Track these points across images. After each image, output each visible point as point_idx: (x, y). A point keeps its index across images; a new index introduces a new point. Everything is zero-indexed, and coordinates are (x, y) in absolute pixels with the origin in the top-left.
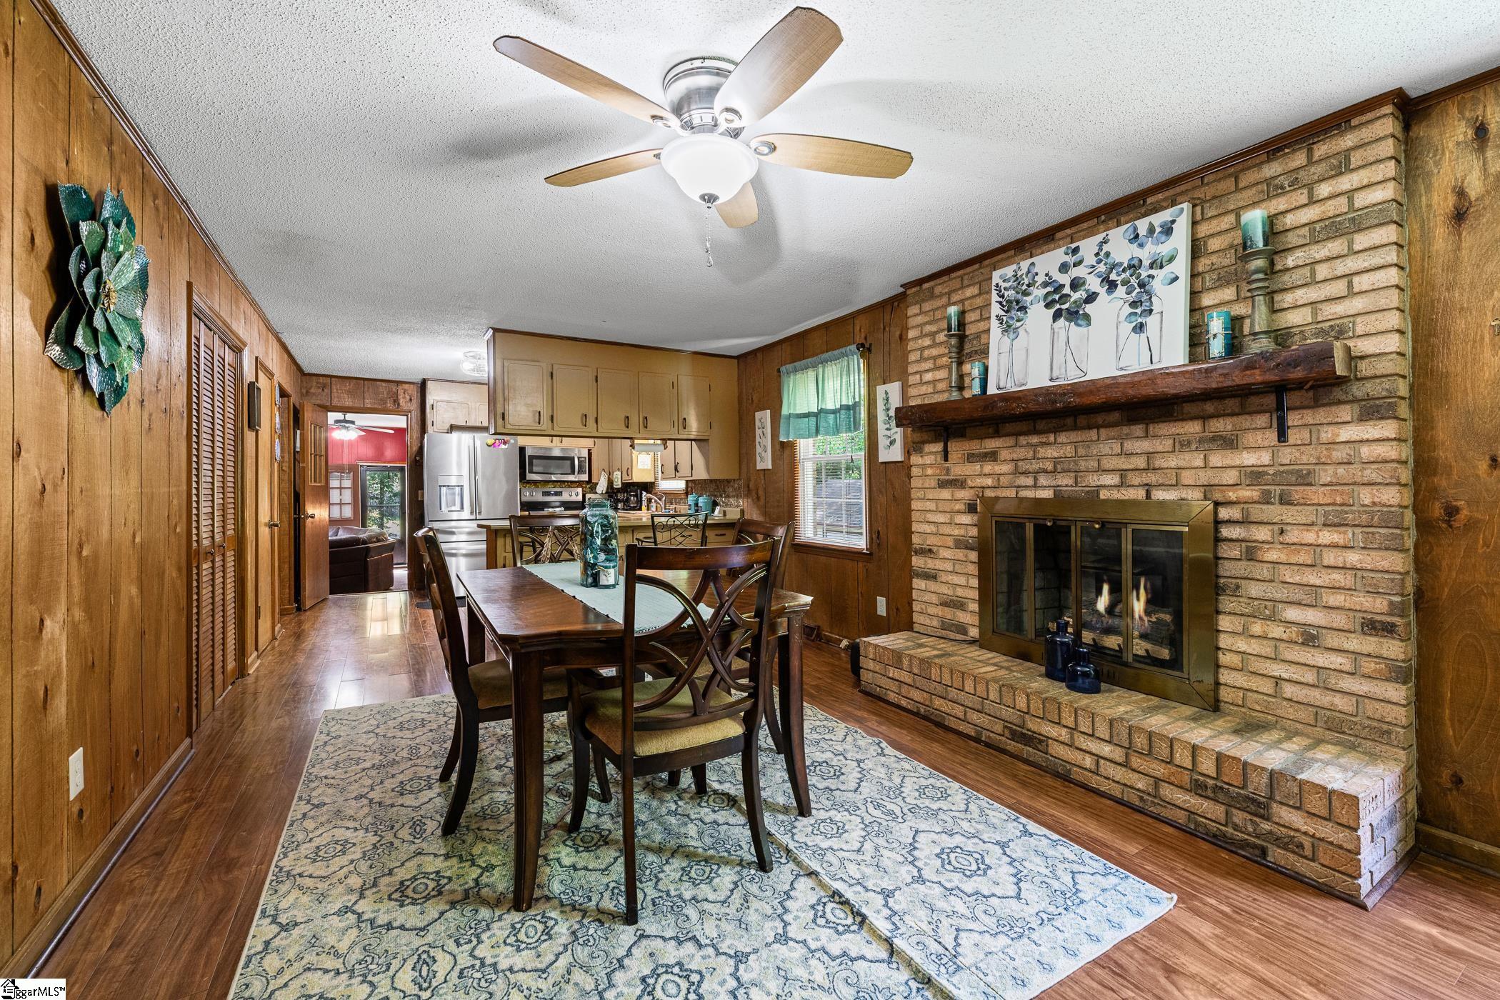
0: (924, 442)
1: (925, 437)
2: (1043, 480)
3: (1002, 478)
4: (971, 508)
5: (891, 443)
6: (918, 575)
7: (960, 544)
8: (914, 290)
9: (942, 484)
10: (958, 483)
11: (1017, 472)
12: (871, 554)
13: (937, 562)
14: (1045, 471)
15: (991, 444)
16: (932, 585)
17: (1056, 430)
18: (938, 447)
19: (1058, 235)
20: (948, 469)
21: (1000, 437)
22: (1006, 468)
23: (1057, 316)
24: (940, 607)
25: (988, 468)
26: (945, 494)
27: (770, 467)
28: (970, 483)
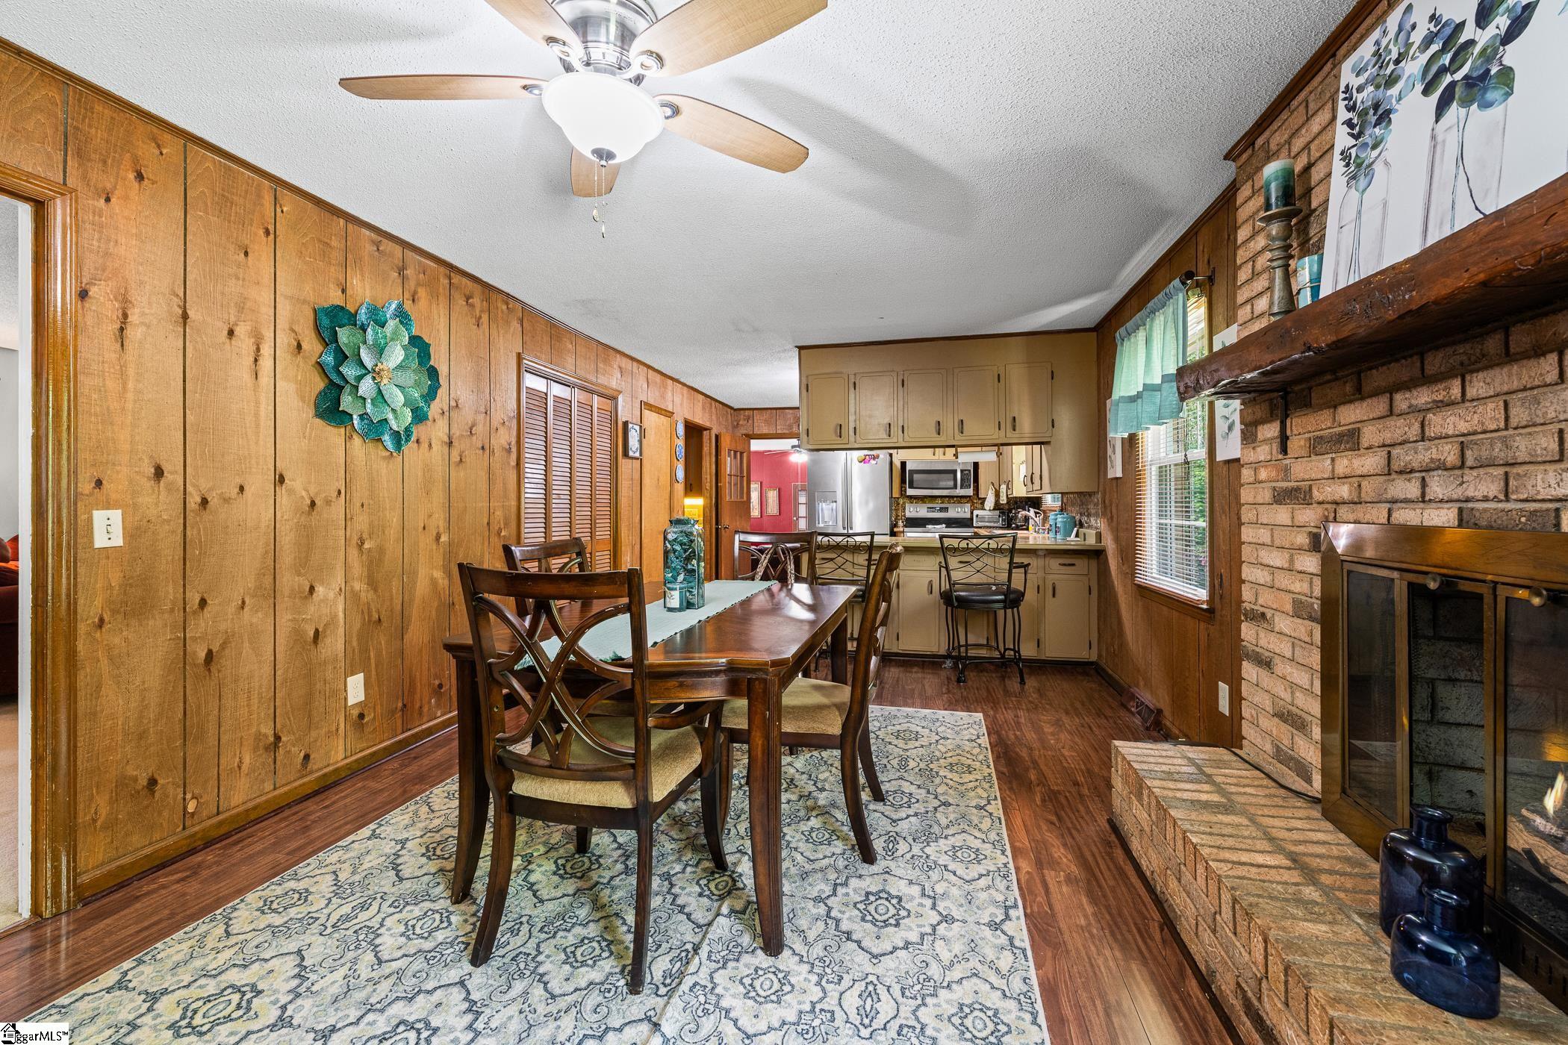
0: (1259, 423)
2: (1438, 487)
3: (1365, 483)
4: (1318, 544)
5: (1229, 428)
6: (1248, 657)
7: (1300, 610)
8: (1244, 157)
9: (1279, 497)
10: (1301, 495)
11: (1389, 471)
12: (1210, 612)
13: (1272, 637)
15: (1350, 414)
16: (1266, 678)
17: (1463, 372)
18: (1275, 429)
20: (1287, 470)
21: (1363, 399)
22: (1371, 462)
23: (1445, 101)
24: (1275, 720)
25: (1343, 465)
26: (1282, 514)
27: (1120, 474)
28: (1316, 495)
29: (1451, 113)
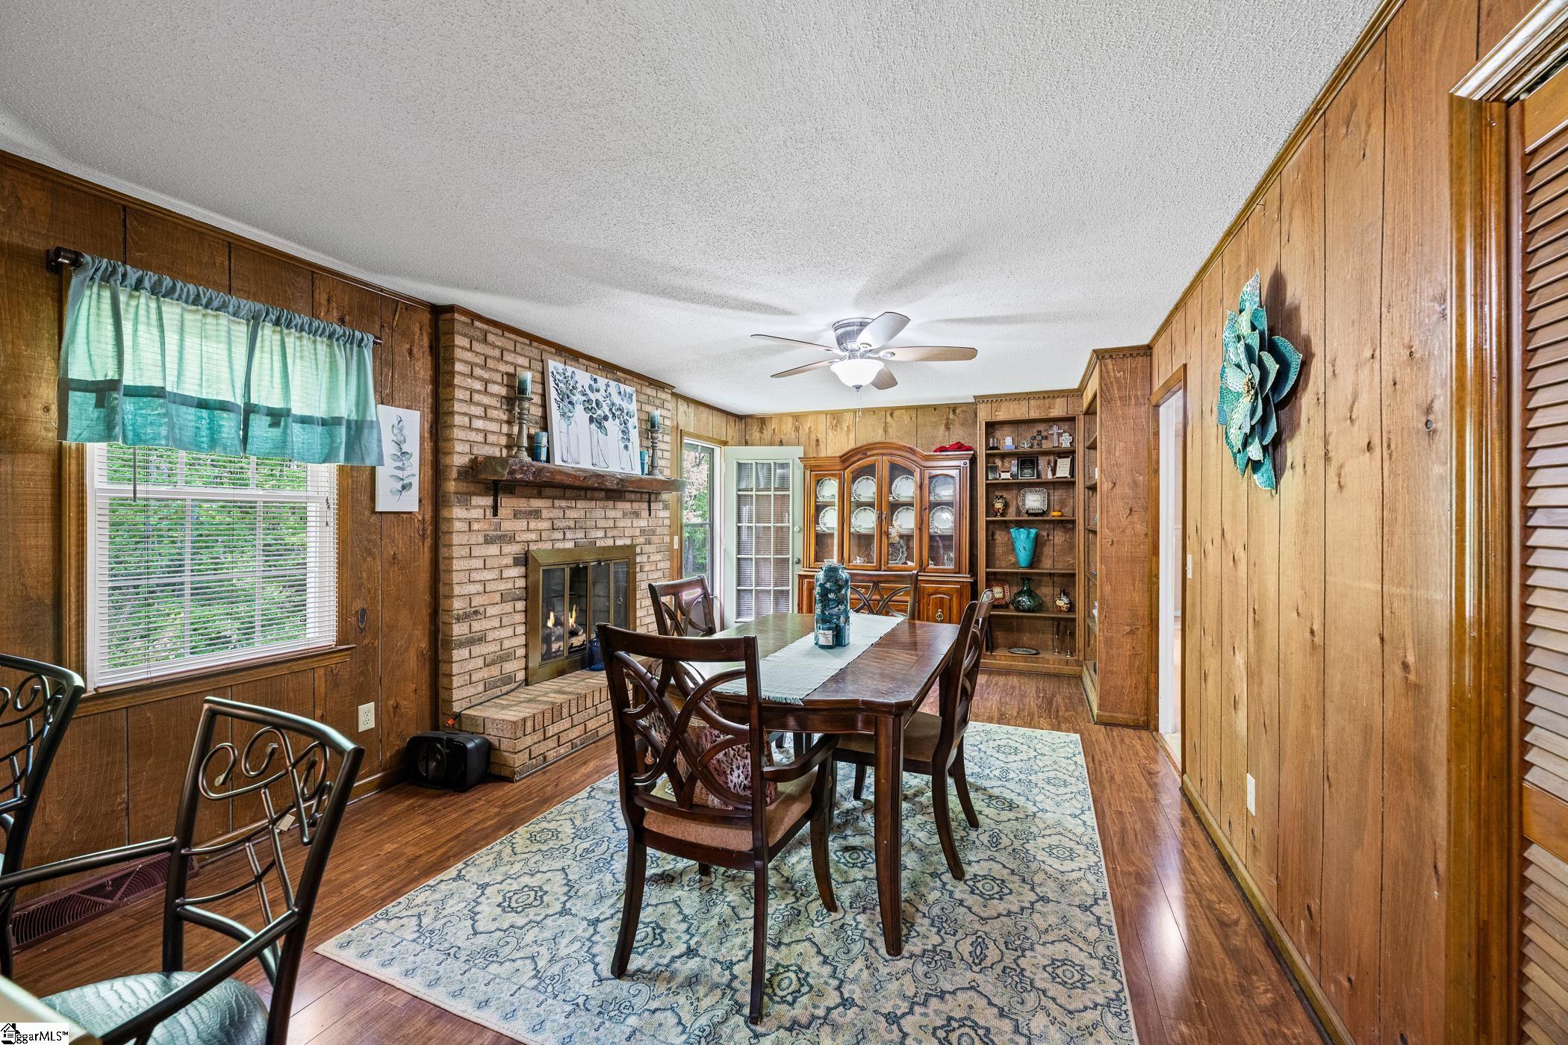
0: (471, 494)
1: (472, 488)
2: (568, 534)
3: (542, 533)
4: (517, 562)
5: (404, 487)
6: (460, 645)
7: (508, 597)
8: (463, 318)
9: (488, 541)
10: (511, 539)
11: (554, 528)
13: (484, 622)
14: (569, 528)
15: (536, 503)
16: (477, 650)
17: (576, 499)
18: (488, 501)
19: (581, 360)
20: (497, 525)
21: (541, 498)
22: (546, 525)
23: (591, 420)
24: (486, 669)
25: (533, 525)
26: (494, 550)
28: (518, 539)
29: (593, 426)
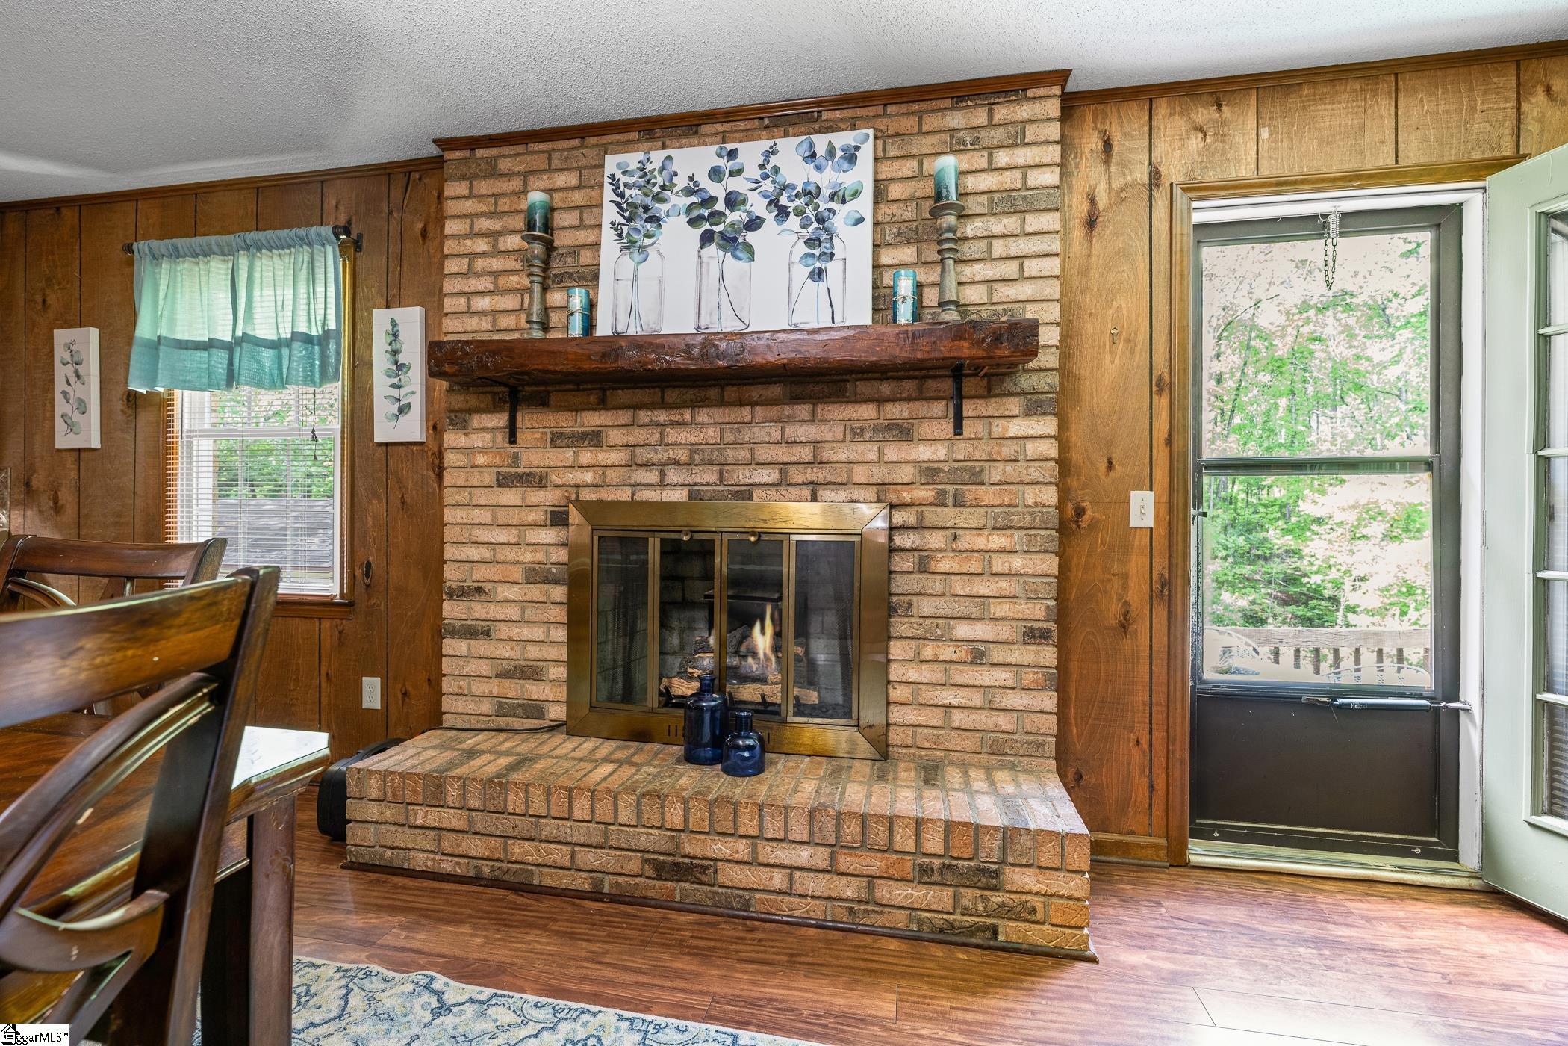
0: (471, 411)
1: (474, 401)
2: (673, 476)
3: (609, 472)
4: (558, 519)
5: (401, 410)
6: (454, 633)
7: (535, 575)
8: (458, 154)
9: (504, 481)
10: (535, 479)
11: (634, 464)
12: (351, 604)
13: (492, 607)
14: (677, 463)
15: (593, 420)
16: (481, 647)
17: (694, 405)
18: (500, 420)
19: (704, 129)
20: (516, 458)
21: (606, 409)
22: (617, 457)
23: (706, 238)
24: (497, 681)
25: (586, 456)
26: (510, 496)
27: (96, 444)
28: (554, 479)
29: (712, 249)
